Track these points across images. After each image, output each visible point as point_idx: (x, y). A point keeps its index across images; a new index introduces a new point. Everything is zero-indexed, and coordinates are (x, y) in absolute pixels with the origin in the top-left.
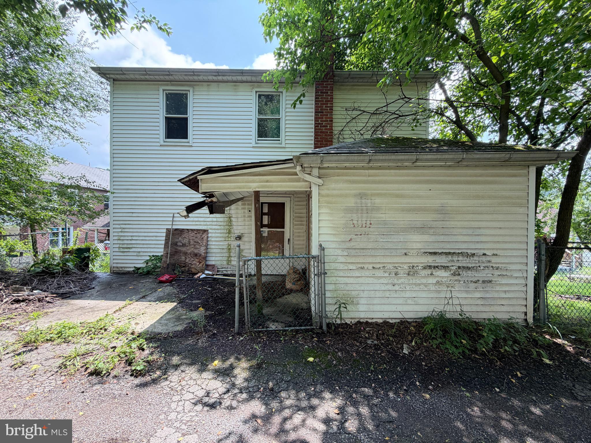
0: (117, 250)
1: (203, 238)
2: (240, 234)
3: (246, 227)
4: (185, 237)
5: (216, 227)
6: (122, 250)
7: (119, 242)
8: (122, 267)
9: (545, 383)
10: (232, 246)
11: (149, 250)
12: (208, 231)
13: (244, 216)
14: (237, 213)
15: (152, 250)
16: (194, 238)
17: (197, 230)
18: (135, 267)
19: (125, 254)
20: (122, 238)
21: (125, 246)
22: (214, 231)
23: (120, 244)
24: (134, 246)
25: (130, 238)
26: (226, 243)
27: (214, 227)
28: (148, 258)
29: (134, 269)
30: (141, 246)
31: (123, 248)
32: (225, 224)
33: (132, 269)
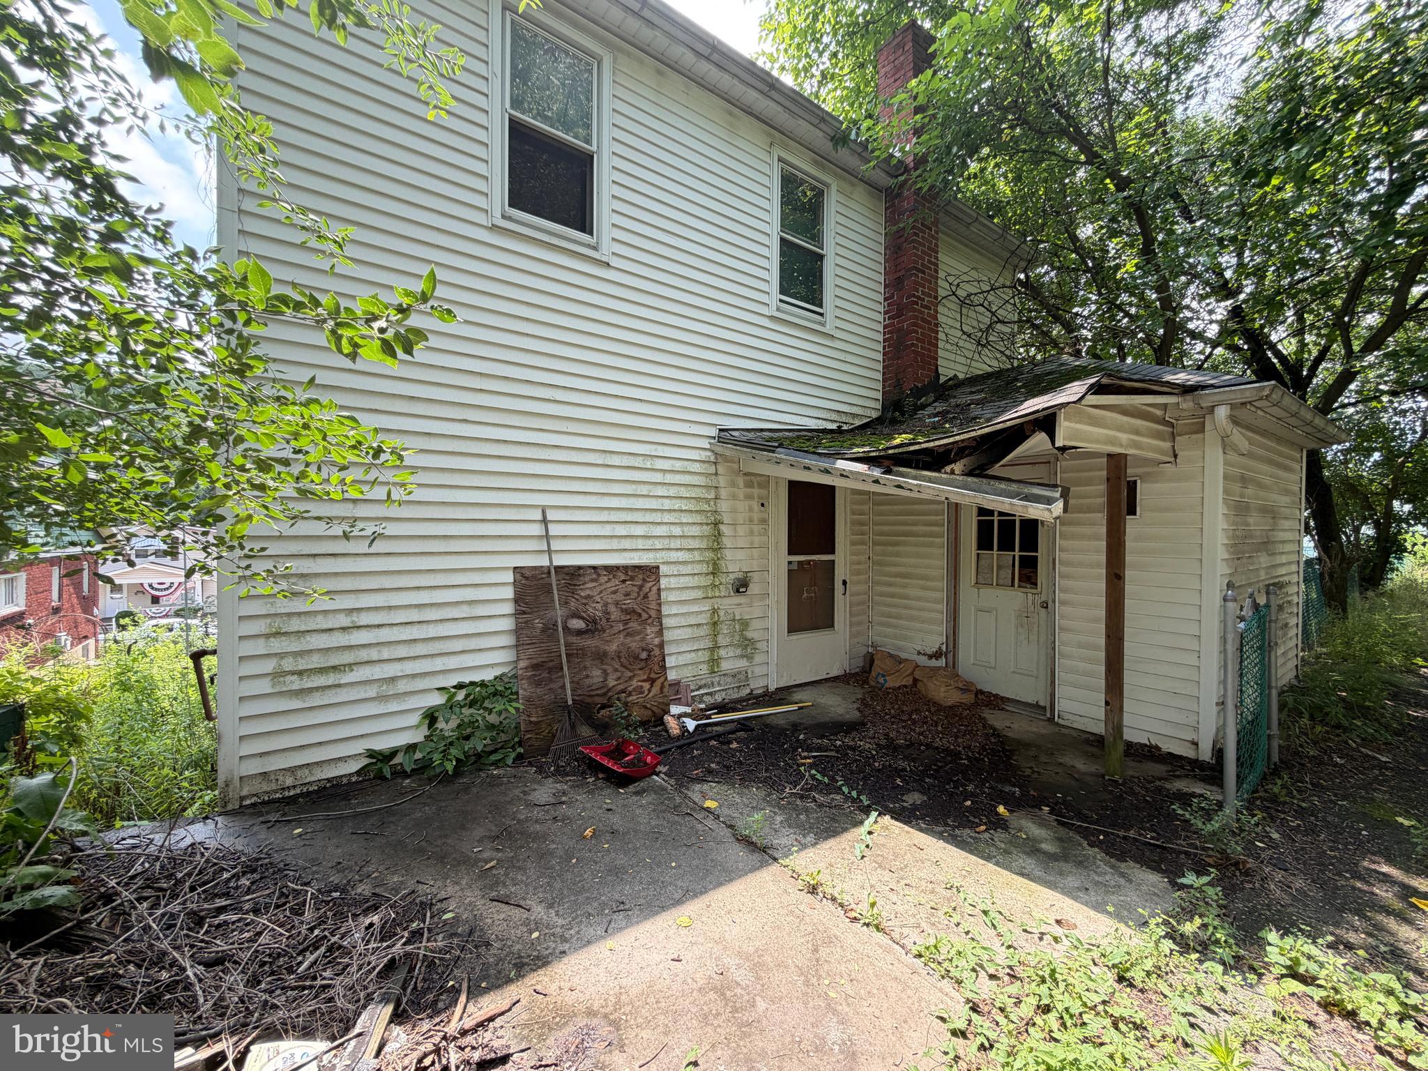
0: (265, 686)
1: (646, 596)
2: (740, 575)
3: (756, 552)
4: (589, 597)
5: (681, 556)
6: (295, 683)
7: (277, 645)
8: (292, 770)
10: (722, 613)
11: (439, 664)
12: (658, 568)
13: (751, 520)
14: (733, 511)
15: (453, 662)
16: (619, 597)
17: (626, 568)
18: (371, 754)
19: (317, 700)
20: (295, 625)
21: (316, 661)
22: (673, 569)
23: (281, 656)
24: (364, 655)
25: (344, 621)
26: (706, 607)
27: (674, 556)
28: (438, 700)
29: (365, 761)
30: (402, 651)
31: (300, 673)
32: (704, 545)
33: (353, 767)
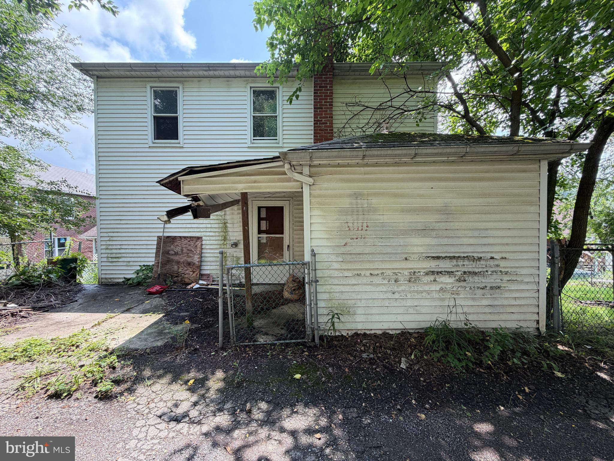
0: (105, 260)
1: (196, 246)
2: (236, 241)
4: (177, 245)
5: (211, 234)
6: (110, 260)
7: (108, 251)
8: (111, 278)
9: (555, 400)
10: (228, 254)
11: (139, 259)
12: (201, 238)
13: (240, 222)
14: (232, 219)
15: (142, 259)
16: (187, 246)
17: (191, 237)
18: (125, 278)
19: (114, 264)
20: (110, 247)
21: (114, 255)
22: (208, 238)
23: (108, 253)
24: (123, 255)
25: (119, 247)
27: (208, 234)
28: (139, 268)
29: (124, 280)
30: (131, 255)
31: (111, 258)
32: (220, 230)
33: (121, 280)
